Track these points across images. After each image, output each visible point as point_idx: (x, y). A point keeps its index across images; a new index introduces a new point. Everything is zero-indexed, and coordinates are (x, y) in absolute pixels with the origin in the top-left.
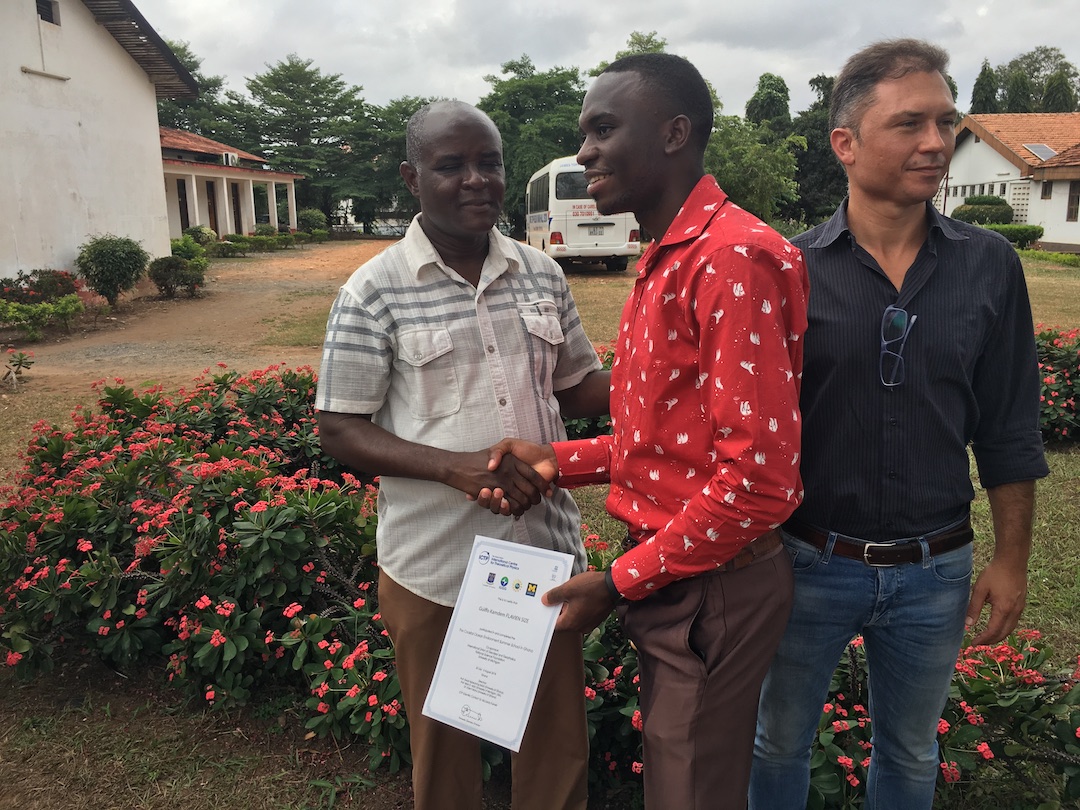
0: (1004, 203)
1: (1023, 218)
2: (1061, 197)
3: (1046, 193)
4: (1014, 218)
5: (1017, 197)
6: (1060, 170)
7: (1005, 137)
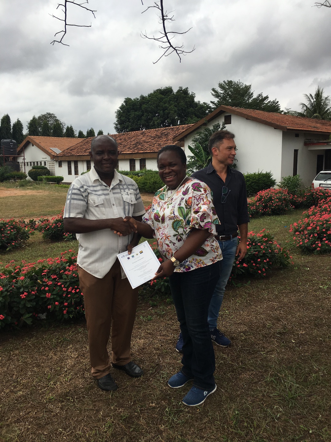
0: (46, 168)
2: (65, 167)
3: (60, 165)
5: (50, 166)
6: (64, 157)
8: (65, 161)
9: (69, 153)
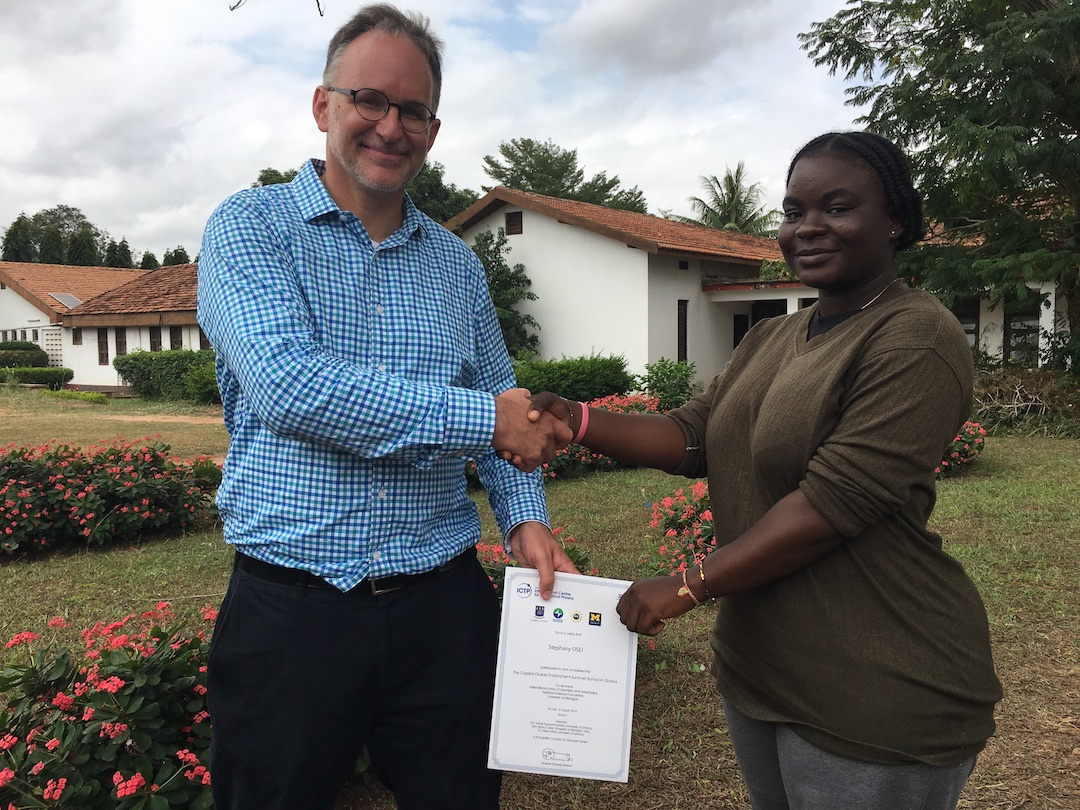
0: (37, 348)
1: (59, 363)
2: (90, 342)
3: (77, 340)
4: (50, 363)
5: (50, 342)
6: (87, 317)
7: (30, 285)
8: (89, 328)
9: (103, 306)
